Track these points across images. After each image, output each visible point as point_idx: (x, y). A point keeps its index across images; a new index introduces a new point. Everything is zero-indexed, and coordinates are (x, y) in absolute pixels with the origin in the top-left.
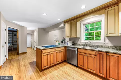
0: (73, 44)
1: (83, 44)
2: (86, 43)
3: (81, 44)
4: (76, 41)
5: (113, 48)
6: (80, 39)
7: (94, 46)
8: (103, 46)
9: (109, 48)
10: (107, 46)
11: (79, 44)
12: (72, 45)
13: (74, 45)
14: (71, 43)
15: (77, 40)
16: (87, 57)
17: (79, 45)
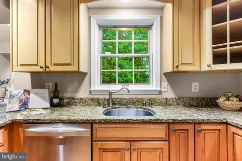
0: (56, 101)
1: (101, 97)
2: (110, 93)
3: (92, 99)
4: (70, 89)
5: (178, 104)
6: (87, 77)
7: (134, 103)
8: (158, 101)
9: (170, 105)
10: (166, 99)
11: (81, 99)
12: (53, 105)
13: (59, 105)
14: (43, 98)
15: (76, 84)
16: (135, 154)
17: (83, 102)
